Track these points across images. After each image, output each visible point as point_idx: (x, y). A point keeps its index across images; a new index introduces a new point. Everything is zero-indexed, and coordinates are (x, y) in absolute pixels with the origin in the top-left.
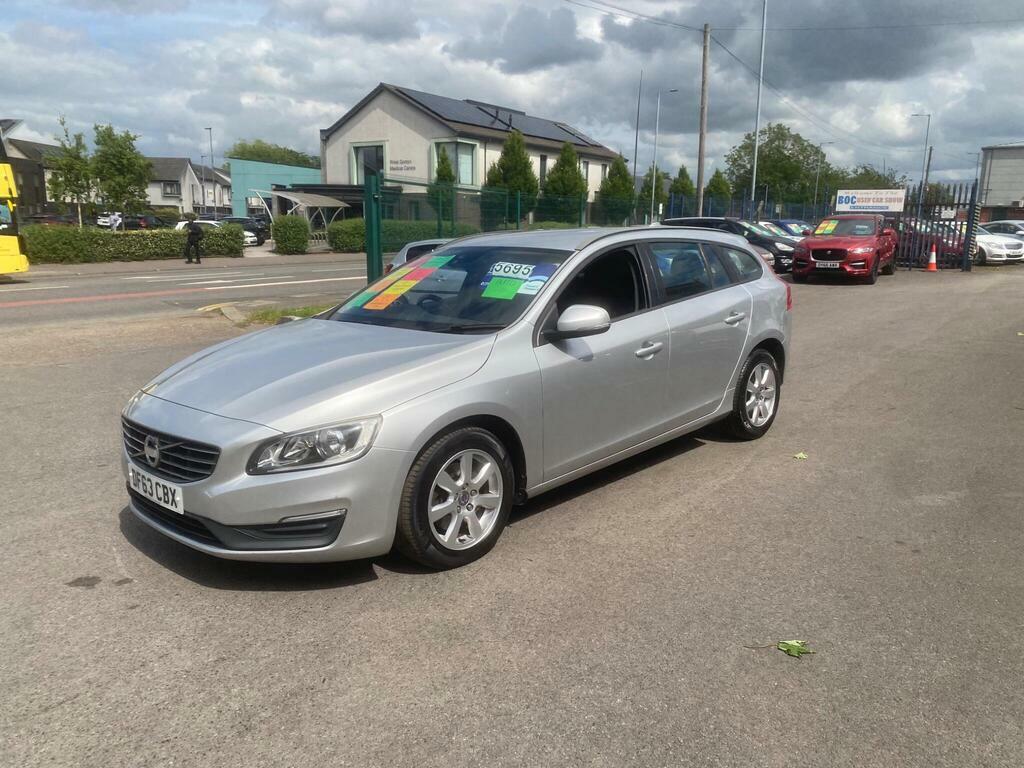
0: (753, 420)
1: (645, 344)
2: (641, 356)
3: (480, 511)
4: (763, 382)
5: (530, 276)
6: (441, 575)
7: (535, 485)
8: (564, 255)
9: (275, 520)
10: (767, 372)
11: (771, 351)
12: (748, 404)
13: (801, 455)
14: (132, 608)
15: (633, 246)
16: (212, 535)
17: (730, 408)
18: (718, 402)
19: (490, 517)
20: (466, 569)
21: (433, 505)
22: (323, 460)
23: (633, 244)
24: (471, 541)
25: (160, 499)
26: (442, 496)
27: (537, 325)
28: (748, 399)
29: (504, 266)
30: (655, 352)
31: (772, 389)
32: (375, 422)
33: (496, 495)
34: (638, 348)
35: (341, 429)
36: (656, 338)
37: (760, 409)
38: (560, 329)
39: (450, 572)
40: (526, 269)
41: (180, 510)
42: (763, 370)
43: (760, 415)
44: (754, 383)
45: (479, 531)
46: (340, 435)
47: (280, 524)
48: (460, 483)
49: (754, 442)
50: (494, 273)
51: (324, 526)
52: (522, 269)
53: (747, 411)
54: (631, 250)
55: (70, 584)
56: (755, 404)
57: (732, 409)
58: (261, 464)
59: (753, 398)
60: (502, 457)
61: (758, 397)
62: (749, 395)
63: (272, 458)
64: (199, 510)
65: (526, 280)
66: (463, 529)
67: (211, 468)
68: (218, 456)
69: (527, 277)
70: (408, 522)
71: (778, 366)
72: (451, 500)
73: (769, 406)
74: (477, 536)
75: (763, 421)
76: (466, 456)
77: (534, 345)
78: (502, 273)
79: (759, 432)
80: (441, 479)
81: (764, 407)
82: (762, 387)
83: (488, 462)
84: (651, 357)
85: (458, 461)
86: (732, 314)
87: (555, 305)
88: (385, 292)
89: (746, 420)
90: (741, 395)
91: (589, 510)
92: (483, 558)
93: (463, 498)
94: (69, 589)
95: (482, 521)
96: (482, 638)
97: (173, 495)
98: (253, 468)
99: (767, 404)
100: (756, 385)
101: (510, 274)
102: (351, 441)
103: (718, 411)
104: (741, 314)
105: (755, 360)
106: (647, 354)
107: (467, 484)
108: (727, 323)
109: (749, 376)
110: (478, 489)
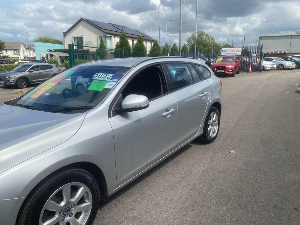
0: (211, 135)
1: (167, 110)
2: (165, 116)
3: (78, 215)
4: (214, 119)
5: (111, 80)
7: (112, 191)
8: (126, 69)
10: (215, 115)
11: (216, 107)
12: (209, 129)
13: (232, 151)
17: (202, 132)
18: (198, 131)
19: (85, 216)
21: (44, 222)
23: (159, 64)
26: (50, 215)
28: (209, 127)
29: (99, 75)
30: (171, 113)
31: (217, 122)
33: (88, 203)
34: (163, 113)
36: (172, 107)
37: (213, 130)
40: (109, 76)
42: (214, 114)
43: (213, 132)
44: (210, 120)
48: (63, 204)
49: (211, 144)
50: (94, 78)
52: (107, 76)
53: (209, 132)
54: (158, 67)
56: (211, 129)
57: (203, 132)
59: (210, 126)
60: (91, 182)
61: (212, 126)
62: (209, 125)
65: (109, 82)
69: (109, 80)
71: (219, 112)
72: (57, 216)
73: (216, 128)
75: (214, 135)
76: (66, 188)
78: (97, 78)
79: (213, 140)
80: (50, 204)
81: (214, 129)
82: (214, 122)
83: (82, 187)
84: (170, 116)
85: (60, 191)
86: (202, 93)
87: (121, 95)
90: (206, 125)
95: (79, 220)
99: (215, 127)
100: (211, 121)
101: (101, 79)
103: (197, 134)
104: (206, 93)
105: (211, 111)
106: (167, 115)
107: (68, 203)
108: (201, 97)
109: (208, 118)
110: (76, 204)
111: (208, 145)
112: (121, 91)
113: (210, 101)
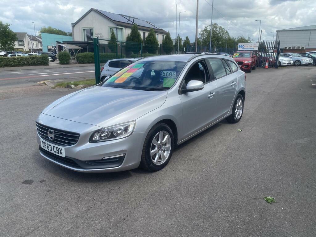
0: (237, 117)
1: (211, 93)
2: (209, 97)
3: (164, 151)
4: (239, 104)
6: (154, 174)
7: (180, 142)
8: (184, 63)
9: (100, 158)
10: (240, 101)
11: (242, 94)
12: (236, 111)
14: (49, 191)
15: (204, 60)
16: (77, 165)
18: (228, 111)
19: (168, 153)
20: (162, 171)
21: (152, 150)
22: (116, 137)
24: (163, 162)
25: (55, 152)
26: (154, 147)
27: (179, 88)
28: (235, 110)
31: (241, 107)
32: (134, 122)
33: (169, 146)
34: (209, 95)
35: (123, 126)
36: (213, 91)
37: (238, 113)
38: (188, 88)
39: (157, 172)
41: (64, 156)
42: (240, 100)
43: (238, 115)
44: (237, 105)
45: (164, 158)
46: (122, 128)
47: (102, 160)
48: (159, 142)
49: (237, 124)
51: (117, 160)
53: (235, 114)
55: (23, 183)
56: (237, 112)
57: (231, 114)
58: (94, 139)
59: (237, 110)
60: (171, 133)
63: (97, 137)
64: (71, 156)
66: (160, 158)
67: (76, 141)
68: (79, 137)
70: (144, 157)
71: (243, 99)
72: (156, 148)
73: (241, 111)
74: (164, 160)
75: (239, 117)
76: (160, 134)
77: (179, 95)
79: (238, 121)
80: (154, 141)
82: (239, 106)
83: (167, 135)
84: (212, 97)
85: (158, 135)
86: (233, 83)
87: (184, 80)
88: (121, 77)
89: (235, 117)
90: (234, 109)
91: (194, 149)
92: (166, 167)
93: (160, 148)
94: (23, 185)
95: (165, 154)
96: (177, 196)
97: (61, 151)
98: (91, 141)
102: (126, 129)
103: (228, 114)
104: (235, 83)
105: (238, 98)
106: (211, 96)
107: (161, 143)
108: (232, 85)
109: (236, 103)
110: (164, 144)
111: (234, 124)
112: (184, 78)
113: (238, 89)
